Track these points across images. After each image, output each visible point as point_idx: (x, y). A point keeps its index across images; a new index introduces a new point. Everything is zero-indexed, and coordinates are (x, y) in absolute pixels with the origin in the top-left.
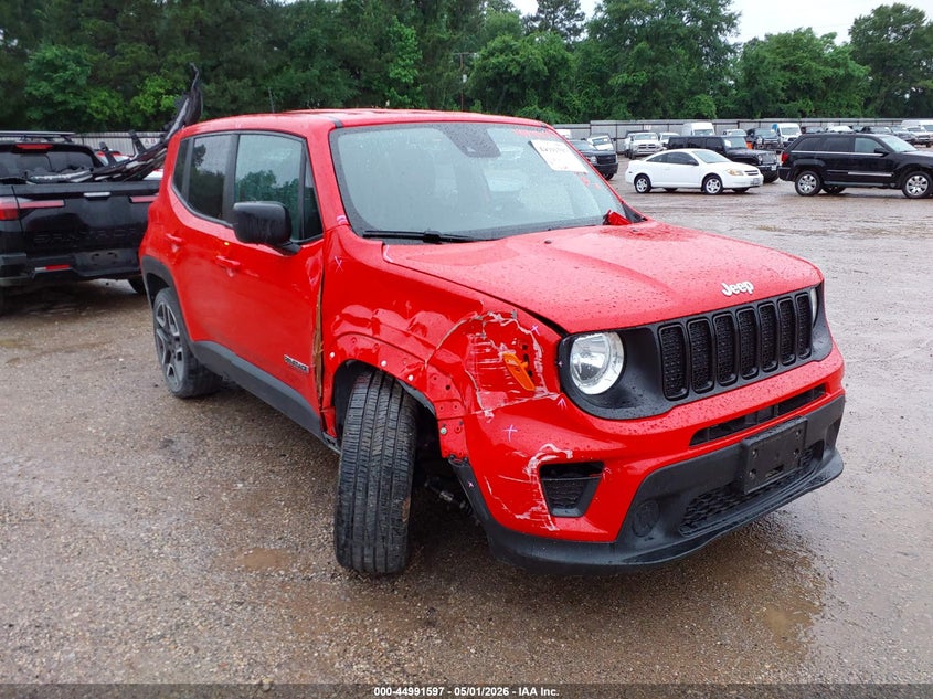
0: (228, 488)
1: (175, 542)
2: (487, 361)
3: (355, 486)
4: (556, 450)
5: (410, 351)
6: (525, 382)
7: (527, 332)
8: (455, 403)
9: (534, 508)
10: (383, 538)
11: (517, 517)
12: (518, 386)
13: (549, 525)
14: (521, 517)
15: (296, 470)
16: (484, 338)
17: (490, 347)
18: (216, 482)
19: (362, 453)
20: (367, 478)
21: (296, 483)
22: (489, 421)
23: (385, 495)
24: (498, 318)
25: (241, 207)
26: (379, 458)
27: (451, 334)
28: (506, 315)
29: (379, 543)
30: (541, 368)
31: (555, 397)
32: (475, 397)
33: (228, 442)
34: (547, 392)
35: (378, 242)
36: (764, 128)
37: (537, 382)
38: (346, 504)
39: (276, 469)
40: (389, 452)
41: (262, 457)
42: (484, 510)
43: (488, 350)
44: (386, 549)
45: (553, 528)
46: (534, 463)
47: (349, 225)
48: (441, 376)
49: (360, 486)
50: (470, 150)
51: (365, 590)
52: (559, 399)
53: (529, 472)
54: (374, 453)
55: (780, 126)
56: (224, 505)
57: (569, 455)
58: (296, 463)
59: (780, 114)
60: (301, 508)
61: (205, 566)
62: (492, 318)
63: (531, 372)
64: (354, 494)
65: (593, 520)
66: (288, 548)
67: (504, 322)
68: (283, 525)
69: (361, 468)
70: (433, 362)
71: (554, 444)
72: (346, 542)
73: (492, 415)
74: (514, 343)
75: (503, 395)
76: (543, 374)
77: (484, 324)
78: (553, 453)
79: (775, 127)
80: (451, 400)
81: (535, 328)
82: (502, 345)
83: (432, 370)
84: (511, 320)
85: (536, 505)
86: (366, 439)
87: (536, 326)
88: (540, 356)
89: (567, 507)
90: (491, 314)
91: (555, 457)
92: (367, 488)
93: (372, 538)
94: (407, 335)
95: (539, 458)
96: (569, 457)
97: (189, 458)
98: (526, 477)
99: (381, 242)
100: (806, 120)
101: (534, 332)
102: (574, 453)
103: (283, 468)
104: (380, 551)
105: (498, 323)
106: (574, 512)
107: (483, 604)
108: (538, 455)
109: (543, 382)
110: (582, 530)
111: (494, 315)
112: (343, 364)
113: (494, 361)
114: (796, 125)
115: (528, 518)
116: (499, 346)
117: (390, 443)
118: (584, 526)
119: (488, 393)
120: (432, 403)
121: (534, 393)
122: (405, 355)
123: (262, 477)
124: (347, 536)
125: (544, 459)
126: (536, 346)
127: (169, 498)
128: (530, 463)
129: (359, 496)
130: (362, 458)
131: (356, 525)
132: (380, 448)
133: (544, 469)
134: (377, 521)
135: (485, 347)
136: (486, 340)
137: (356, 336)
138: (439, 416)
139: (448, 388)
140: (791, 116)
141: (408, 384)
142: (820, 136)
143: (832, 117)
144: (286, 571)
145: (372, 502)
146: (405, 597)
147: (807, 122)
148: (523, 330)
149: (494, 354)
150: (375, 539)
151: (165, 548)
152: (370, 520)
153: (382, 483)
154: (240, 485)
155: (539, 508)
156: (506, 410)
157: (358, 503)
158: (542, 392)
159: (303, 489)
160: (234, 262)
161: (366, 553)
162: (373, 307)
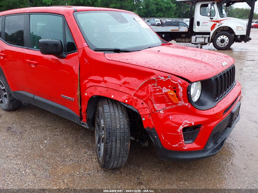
0: (42, 143)
1: (30, 168)
2: (157, 93)
3: (112, 140)
4: (189, 122)
5: (124, 91)
6: (175, 100)
7: (175, 83)
8: (146, 109)
9: (180, 143)
10: (122, 157)
11: (173, 146)
12: (171, 101)
13: (184, 147)
14: (175, 146)
15: (64, 133)
16: (156, 85)
17: (159, 88)
18: (35, 141)
19: (113, 128)
20: (116, 137)
21: (66, 138)
22: (162, 115)
23: (122, 142)
24: (162, 78)
25: (43, 41)
26: (119, 129)
27: (142, 85)
28: (165, 77)
29: (121, 159)
30: (182, 95)
31: (187, 104)
32: (154, 106)
33: (33, 125)
34: (183, 103)
35: (102, 53)
36: (152, 20)
37: (180, 100)
38: (109, 147)
39: (56, 134)
40: (122, 127)
41: (49, 130)
42: (160, 145)
43: (157, 90)
44: (122, 160)
45: (186, 148)
46: (181, 127)
47: (89, 47)
48: (139, 100)
49: (114, 140)
50: (119, 20)
51: (111, 175)
52: (188, 105)
53: (179, 131)
54: (117, 128)
55: (155, 20)
56: (43, 150)
57: (193, 124)
58: (62, 131)
59: (155, 17)
60: (73, 147)
61: (47, 175)
62: (160, 78)
63: (178, 96)
64: (112, 143)
65: (197, 143)
66: (75, 163)
67: (165, 79)
68: (69, 155)
69: (113, 134)
70: (135, 95)
71: (187, 120)
72: (109, 160)
73: (163, 112)
74: (169, 87)
75: (164, 105)
76: (183, 97)
77: (156, 81)
78: (188, 124)
79: (154, 20)
80: (144, 108)
81: (179, 81)
82: (164, 87)
83: (135, 98)
84: (168, 79)
85: (181, 141)
86: (114, 123)
87: (180, 81)
88: (182, 90)
89: (188, 140)
90: (160, 77)
91: (188, 125)
92: (116, 140)
93: (118, 157)
94: (121, 86)
95: (183, 126)
96: (193, 125)
97: (20, 133)
98: (178, 133)
99: (103, 53)
100: (161, 18)
101: (179, 83)
102: (195, 123)
103: (58, 133)
104: (120, 161)
105: (162, 80)
106: (190, 141)
107: (154, 173)
108: (183, 125)
109: (182, 100)
110: (194, 147)
111: (161, 77)
112: (92, 97)
113: (160, 93)
114: (159, 20)
115: (177, 146)
116: (163, 88)
117: (122, 123)
118: (194, 145)
119: (158, 104)
120: (137, 110)
121: (178, 104)
122: (121, 93)
123: (52, 137)
124: (109, 158)
125: (185, 126)
126: (180, 87)
127: (19, 150)
128: (180, 128)
129: (114, 144)
130: (113, 130)
131: (113, 154)
132: (119, 125)
133: (184, 129)
134: (120, 151)
135: (156, 88)
136: (157, 86)
137: (96, 87)
138: (141, 114)
139: (142, 104)
140: (157, 17)
141: (126, 103)
142: (171, 22)
143: (167, 18)
144: (79, 172)
145: (118, 145)
146: (127, 175)
147: (161, 19)
148: (174, 82)
149: (161, 91)
150: (119, 157)
151: (27, 170)
152: (118, 151)
153: (122, 138)
154: (46, 141)
155: (182, 142)
156: (169, 110)
157: (114, 146)
158: (181, 103)
159: (70, 140)
160: (34, 62)
161: (115, 163)
162: (103, 76)
